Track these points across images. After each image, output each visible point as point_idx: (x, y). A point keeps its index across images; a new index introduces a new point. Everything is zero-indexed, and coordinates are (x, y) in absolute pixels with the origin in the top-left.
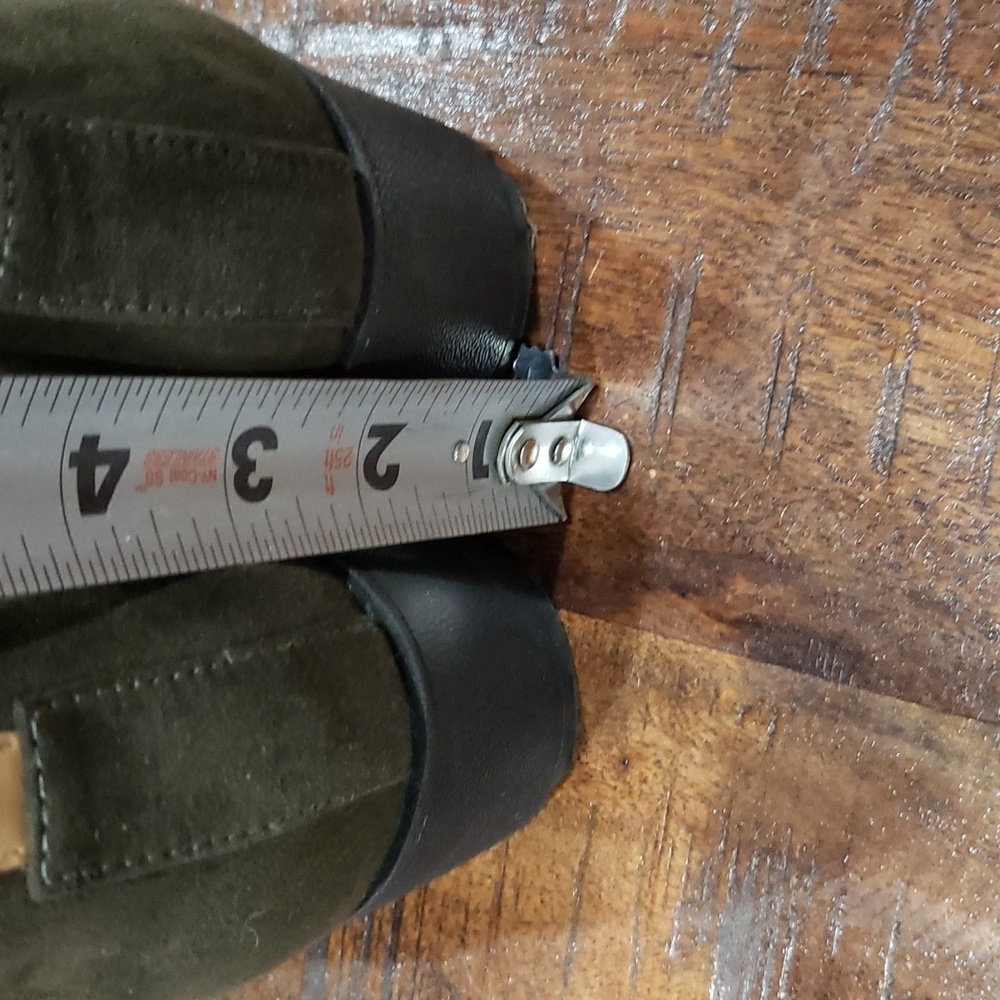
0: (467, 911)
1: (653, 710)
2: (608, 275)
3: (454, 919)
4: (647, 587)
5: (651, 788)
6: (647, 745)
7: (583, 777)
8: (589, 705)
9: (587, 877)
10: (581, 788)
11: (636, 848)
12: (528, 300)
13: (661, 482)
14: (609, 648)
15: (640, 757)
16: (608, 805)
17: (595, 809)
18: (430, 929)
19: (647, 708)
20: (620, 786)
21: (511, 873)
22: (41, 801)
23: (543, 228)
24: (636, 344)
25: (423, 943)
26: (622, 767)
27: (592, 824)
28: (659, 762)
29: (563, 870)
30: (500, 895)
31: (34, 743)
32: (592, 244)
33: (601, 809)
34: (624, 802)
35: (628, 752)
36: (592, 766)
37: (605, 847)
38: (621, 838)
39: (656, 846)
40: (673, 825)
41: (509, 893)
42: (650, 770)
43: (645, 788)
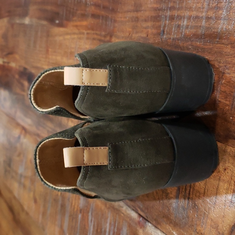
0: (200, 193)
1: (230, 160)
2: (225, 82)
3: (198, 194)
4: (230, 138)
5: (229, 174)
6: (229, 167)
7: (219, 171)
8: (220, 159)
9: (218, 189)
10: (218, 173)
11: (226, 185)
12: (212, 86)
13: (232, 119)
14: (224, 149)
15: (228, 169)
16: (222, 177)
17: (220, 177)
18: (194, 196)
19: (229, 160)
20: (224, 174)
21: (207, 187)
22: (110, 156)
23: (216, 74)
24: (229, 94)
25: (193, 198)
26: (225, 170)
27: (219, 179)
28: (230, 170)
29: (215, 188)
30: (205, 191)
31: (110, 148)
32: (223, 77)
33: (221, 177)
34: (225, 176)
35: (226, 168)
36: (220, 169)
37: (221, 184)
38: (224, 183)
39: (229, 184)
40: (232, 181)
41: (206, 190)
42: (229, 171)
43: (228, 174)
